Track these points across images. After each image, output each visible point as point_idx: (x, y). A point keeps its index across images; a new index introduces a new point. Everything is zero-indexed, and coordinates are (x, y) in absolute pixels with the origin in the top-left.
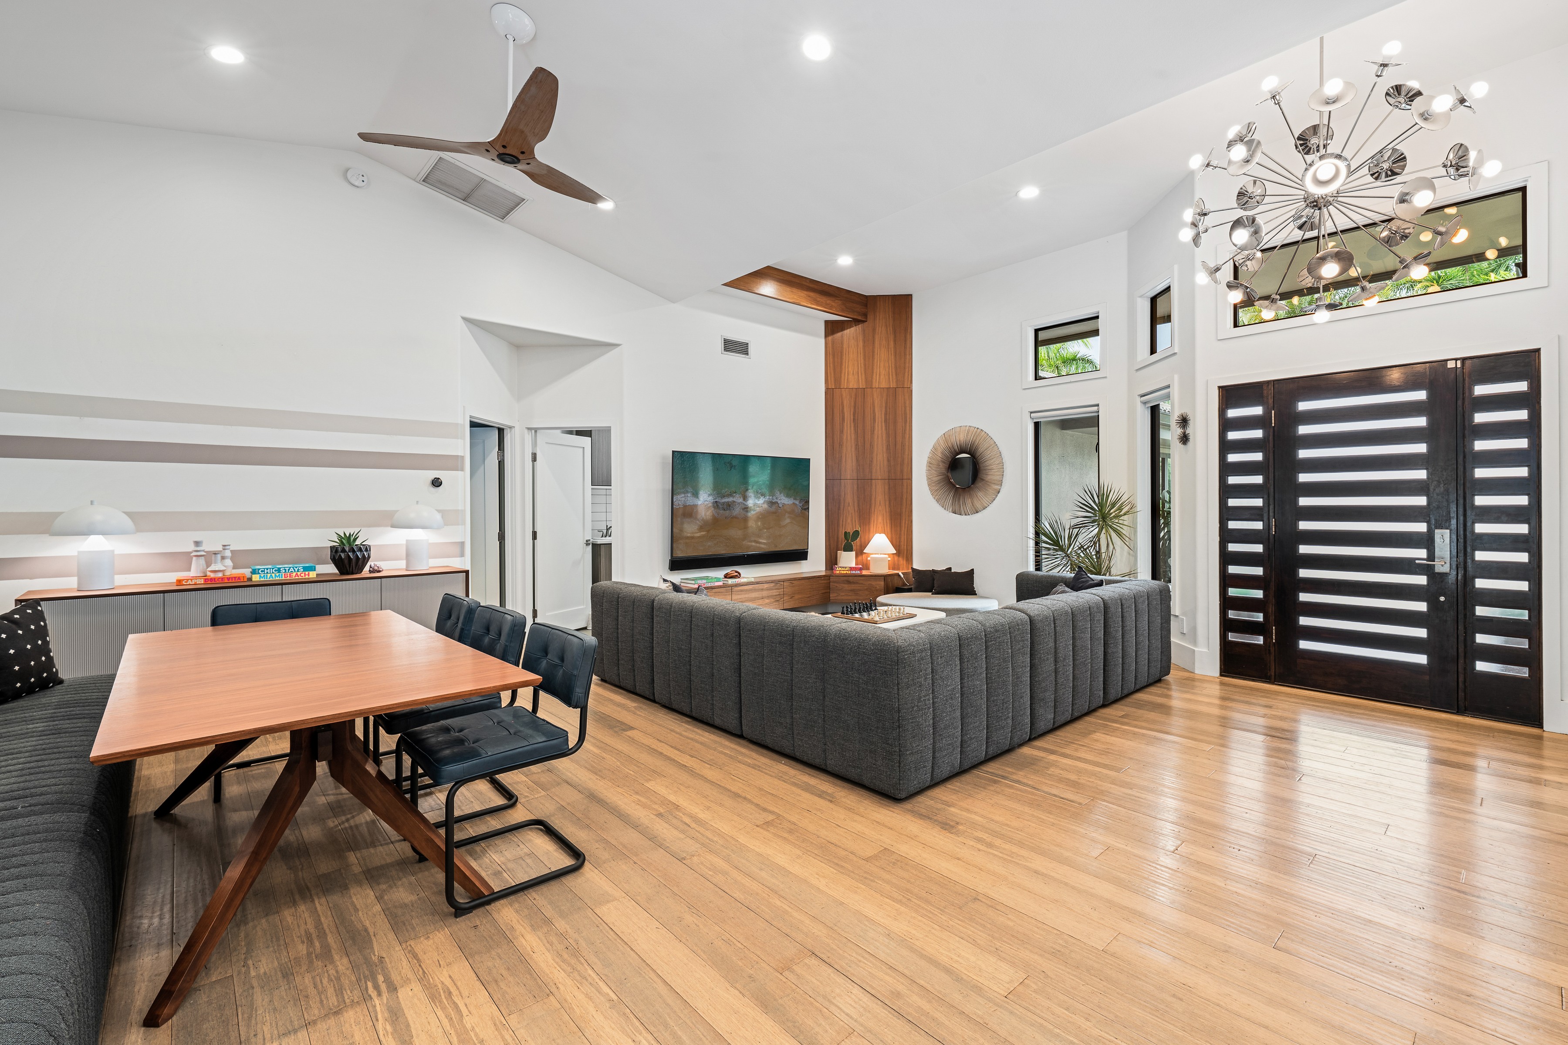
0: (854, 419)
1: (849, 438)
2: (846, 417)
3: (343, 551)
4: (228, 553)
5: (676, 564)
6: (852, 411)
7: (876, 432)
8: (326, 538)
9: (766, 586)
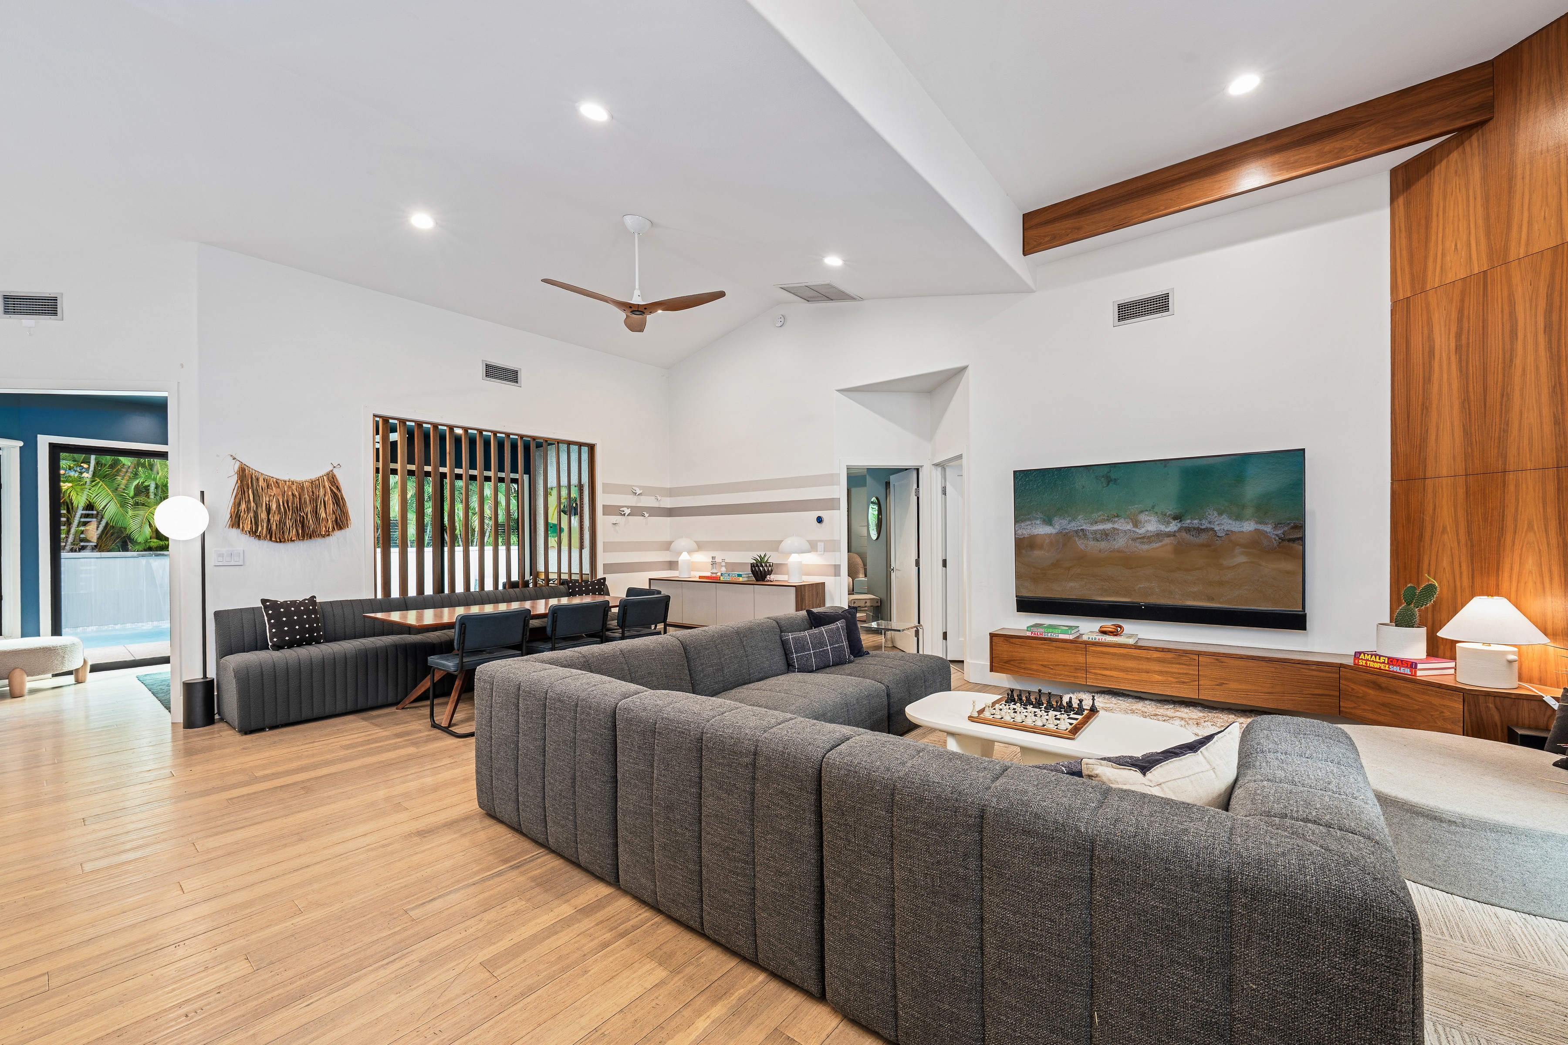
0: (1458, 348)
1: (1445, 390)
2: (1437, 346)
3: (757, 566)
4: (723, 564)
5: (1025, 605)
6: (1454, 329)
7: (1518, 361)
8: (748, 558)
9: (1156, 655)
